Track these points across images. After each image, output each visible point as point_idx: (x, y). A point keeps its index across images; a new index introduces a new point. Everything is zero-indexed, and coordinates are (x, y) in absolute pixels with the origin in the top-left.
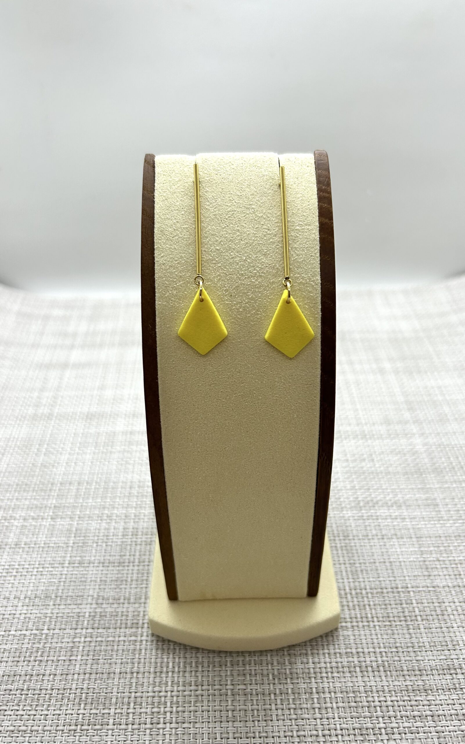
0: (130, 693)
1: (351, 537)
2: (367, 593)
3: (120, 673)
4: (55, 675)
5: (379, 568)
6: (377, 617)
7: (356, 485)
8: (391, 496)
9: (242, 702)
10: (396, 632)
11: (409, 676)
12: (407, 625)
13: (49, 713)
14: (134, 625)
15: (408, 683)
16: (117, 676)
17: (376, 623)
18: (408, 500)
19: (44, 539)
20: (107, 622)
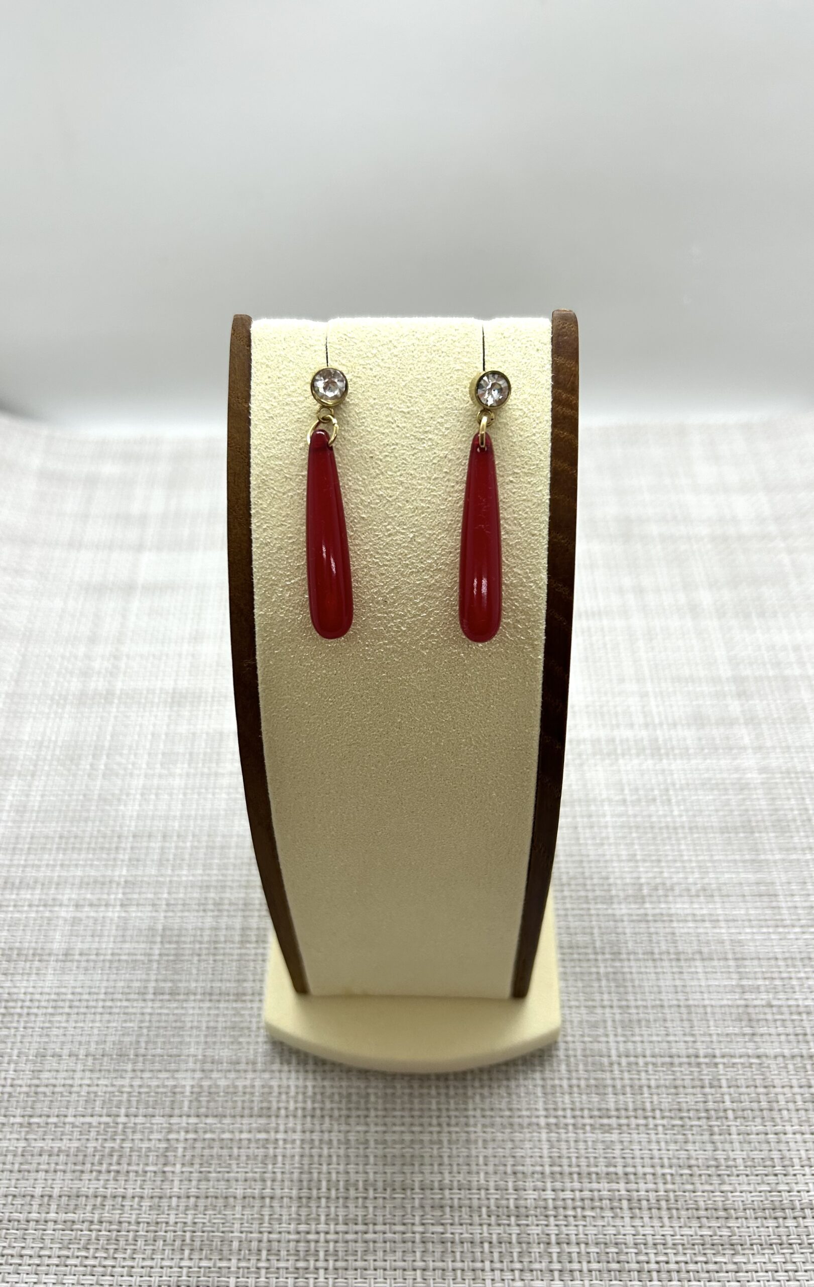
0: (261, 1232)
1: (624, 956)
2: (646, 1064)
3: (244, 1197)
4: (142, 1197)
5: (668, 1017)
6: (661, 1110)
7: (638, 853)
8: (697, 875)
9: (438, 1255)
10: (690, 1136)
11: (708, 1218)
12: (710, 1126)
13: (135, 1264)
14: (265, 1111)
15: (706, 1232)
16: (239, 1202)
17: (659, 1122)
18: (725, 884)
19: (111, 945)
20: (220, 1104)
